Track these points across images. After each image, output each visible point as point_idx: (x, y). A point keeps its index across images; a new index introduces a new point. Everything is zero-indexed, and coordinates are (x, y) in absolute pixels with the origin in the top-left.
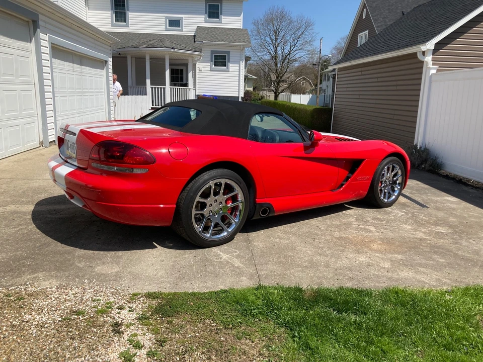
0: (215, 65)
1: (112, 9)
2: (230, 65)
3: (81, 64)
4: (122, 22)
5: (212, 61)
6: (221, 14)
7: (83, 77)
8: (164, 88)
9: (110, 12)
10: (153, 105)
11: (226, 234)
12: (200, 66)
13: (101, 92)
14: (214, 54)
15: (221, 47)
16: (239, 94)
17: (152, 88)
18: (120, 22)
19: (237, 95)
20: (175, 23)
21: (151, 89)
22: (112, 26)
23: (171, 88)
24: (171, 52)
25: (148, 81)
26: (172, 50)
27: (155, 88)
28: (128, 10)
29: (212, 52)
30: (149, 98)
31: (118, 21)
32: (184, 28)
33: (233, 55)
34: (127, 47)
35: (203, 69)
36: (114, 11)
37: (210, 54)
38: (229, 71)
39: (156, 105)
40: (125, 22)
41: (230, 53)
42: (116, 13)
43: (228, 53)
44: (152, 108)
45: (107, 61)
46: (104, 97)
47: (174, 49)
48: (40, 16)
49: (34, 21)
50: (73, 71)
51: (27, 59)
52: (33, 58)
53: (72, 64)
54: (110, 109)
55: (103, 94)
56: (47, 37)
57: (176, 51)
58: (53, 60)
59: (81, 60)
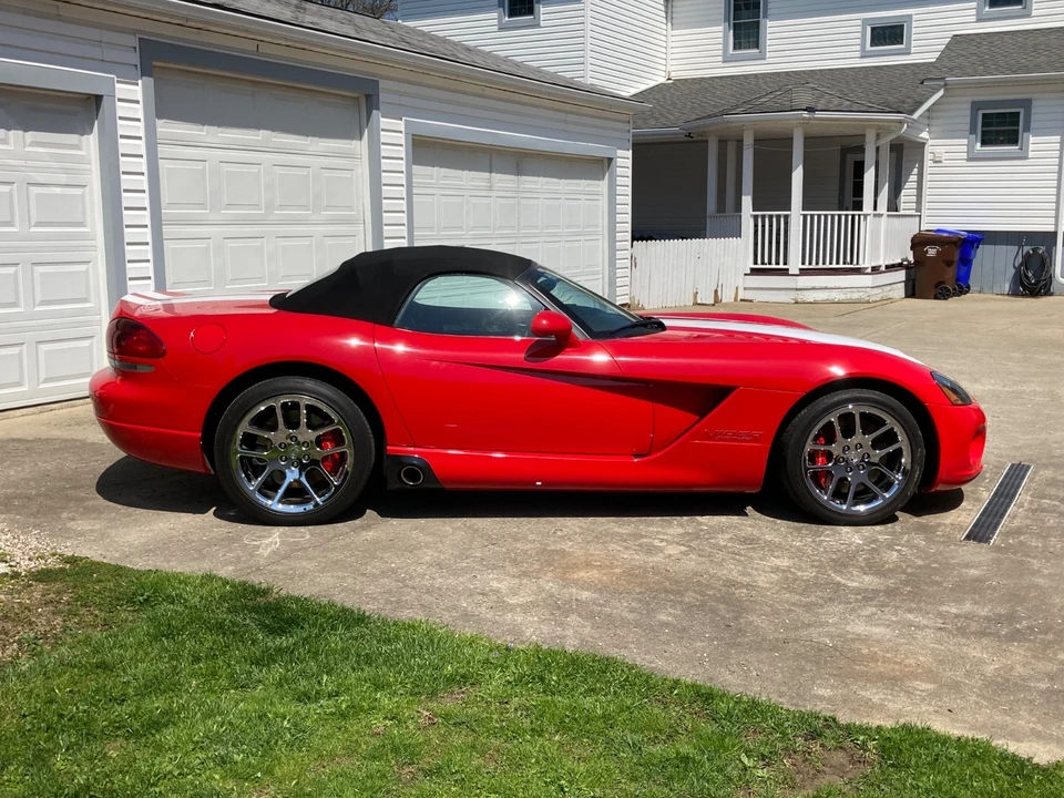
0: (984, 143)
1: (727, 19)
2: (1032, 139)
4: (748, 48)
5: (973, 131)
7: (525, 202)
8: (786, 217)
9: (721, 28)
10: (756, 263)
12: (937, 149)
13: (595, 233)
14: (980, 113)
15: (999, 86)
16: (1056, 225)
17: (756, 217)
18: (745, 48)
19: (1051, 229)
20: (889, 35)
21: (752, 220)
22: (724, 62)
23: (805, 216)
24: (804, 119)
25: (747, 201)
26: (806, 114)
27: (764, 217)
28: (765, 16)
29: (976, 106)
30: (747, 243)
31: (740, 48)
32: (913, 43)
33: (1038, 114)
34: (709, 116)
35: (945, 156)
36: (732, 22)
37: (968, 113)
38: (1026, 158)
39: (763, 263)
40: (757, 47)
41: (1034, 103)
42: (736, 28)
43: (1027, 104)
44: (752, 270)
45: (610, 160)
46: (603, 244)
47: (810, 110)
48: (382, 84)
49: (368, 97)
50: (490, 188)
51: (347, 175)
52: (363, 169)
53: (487, 175)
54: (615, 274)
55: (601, 237)
56: (400, 125)
57: (818, 115)
58: (416, 168)
59: (520, 162)
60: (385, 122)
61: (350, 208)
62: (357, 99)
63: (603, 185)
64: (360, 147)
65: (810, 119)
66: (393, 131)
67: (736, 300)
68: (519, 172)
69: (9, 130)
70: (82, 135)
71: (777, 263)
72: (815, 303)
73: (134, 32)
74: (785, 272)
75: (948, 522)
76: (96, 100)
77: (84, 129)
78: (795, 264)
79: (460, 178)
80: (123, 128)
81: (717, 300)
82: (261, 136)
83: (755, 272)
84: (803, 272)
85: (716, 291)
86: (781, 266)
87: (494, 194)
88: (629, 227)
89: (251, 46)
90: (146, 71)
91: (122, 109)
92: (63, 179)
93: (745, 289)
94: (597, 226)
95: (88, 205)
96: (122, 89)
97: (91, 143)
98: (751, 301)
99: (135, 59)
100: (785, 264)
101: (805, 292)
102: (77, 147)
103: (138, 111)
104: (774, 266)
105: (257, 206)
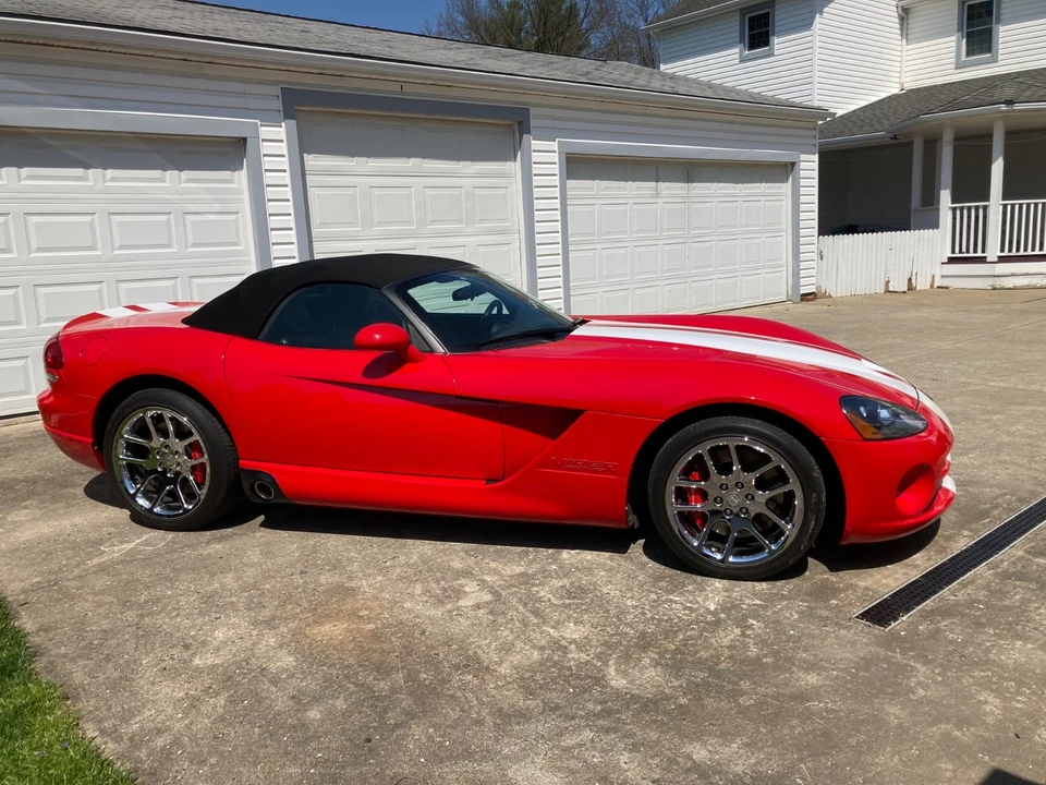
1: (960, 29)
4: (982, 53)
8: (985, 208)
9: (954, 38)
10: (953, 252)
13: (777, 230)
17: (954, 210)
18: (978, 54)
21: (950, 212)
23: (1005, 206)
24: (1003, 112)
25: (945, 197)
26: (1003, 107)
27: (962, 209)
28: (998, 22)
30: (945, 234)
31: (973, 55)
36: (965, 31)
39: (961, 252)
40: (989, 51)
42: (969, 36)
44: (949, 258)
45: (793, 164)
46: (786, 240)
47: (1009, 102)
48: (533, 111)
49: (520, 123)
50: (657, 196)
51: (502, 191)
52: (517, 186)
53: (653, 184)
54: (799, 266)
55: (784, 234)
56: (554, 145)
57: (1018, 107)
58: (570, 183)
59: (690, 171)
60: (535, 144)
61: (505, 220)
62: (511, 126)
63: (786, 188)
64: (514, 167)
65: (1008, 111)
66: (545, 153)
67: (932, 286)
68: (689, 179)
69: (165, 170)
70: (234, 170)
71: (975, 251)
72: (1015, 288)
73: (276, 83)
74: (982, 260)
75: (863, 584)
76: (242, 142)
77: (235, 166)
78: (993, 251)
79: (624, 189)
80: (267, 163)
81: (911, 287)
82: (413, 162)
83: (952, 260)
84: (1002, 259)
85: (910, 280)
86: (979, 254)
87: (661, 201)
88: (815, 224)
89: (396, 87)
90: (288, 114)
91: (266, 148)
92: (217, 207)
93: (942, 276)
94: (781, 224)
95: (241, 228)
96: (266, 131)
97: (241, 178)
98: (947, 288)
99: (278, 105)
100: (983, 251)
101: (1003, 279)
102: (229, 181)
103: (283, 148)
104: (972, 255)
105: (409, 222)
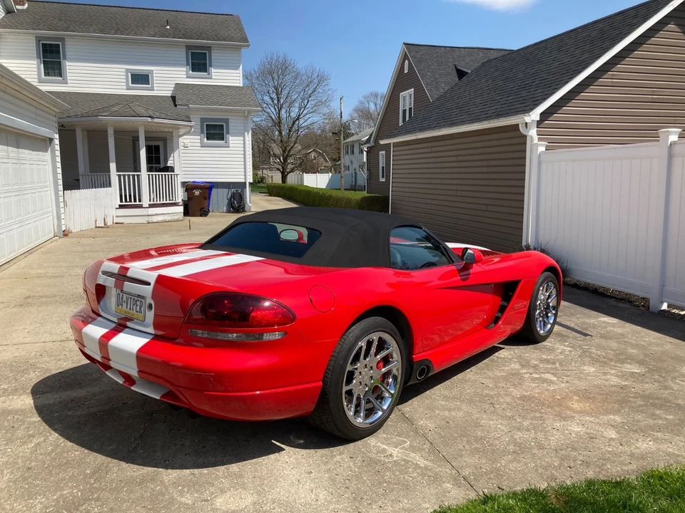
0: (208, 139)
1: (38, 57)
2: (231, 138)
3: (18, 147)
4: (55, 76)
5: (202, 132)
6: (211, 66)
7: (22, 166)
8: (138, 176)
9: (35, 62)
10: (121, 201)
11: (380, 413)
12: (185, 141)
13: (46, 187)
14: (205, 124)
15: (215, 112)
16: (245, 179)
17: (119, 176)
18: (52, 76)
19: (243, 181)
20: (140, 79)
21: (117, 177)
22: (39, 83)
23: (149, 175)
24: (149, 122)
25: (113, 166)
26: (149, 119)
27: (124, 176)
28: (65, 58)
29: (203, 120)
30: (116, 190)
31: (49, 75)
32: (155, 85)
33: (233, 124)
34: (76, 116)
35: (190, 144)
36: (42, 59)
37: (199, 123)
38: (229, 147)
39: (126, 201)
40: (60, 75)
41: (230, 121)
42: (45, 63)
43: (227, 121)
44: (120, 205)
45: (52, 140)
47: (152, 117)
50: (8, 157)
55: (48, 189)
57: (156, 120)
63: (47, 156)
65: (151, 122)
67: (113, 223)
71: (135, 201)
72: (158, 222)
74: (141, 206)
78: (146, 202)
81: (106, 224)
83: (121, 207)
84: (151, 206)
85: (104, 219)
86: (138, 203)
87: (10, 161)
88: (61, 182)
93: (117, 216)
98: (119, 223)
100: (140, 201)
101: (152, 217)
104: (133, 203)
